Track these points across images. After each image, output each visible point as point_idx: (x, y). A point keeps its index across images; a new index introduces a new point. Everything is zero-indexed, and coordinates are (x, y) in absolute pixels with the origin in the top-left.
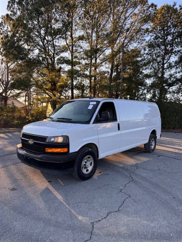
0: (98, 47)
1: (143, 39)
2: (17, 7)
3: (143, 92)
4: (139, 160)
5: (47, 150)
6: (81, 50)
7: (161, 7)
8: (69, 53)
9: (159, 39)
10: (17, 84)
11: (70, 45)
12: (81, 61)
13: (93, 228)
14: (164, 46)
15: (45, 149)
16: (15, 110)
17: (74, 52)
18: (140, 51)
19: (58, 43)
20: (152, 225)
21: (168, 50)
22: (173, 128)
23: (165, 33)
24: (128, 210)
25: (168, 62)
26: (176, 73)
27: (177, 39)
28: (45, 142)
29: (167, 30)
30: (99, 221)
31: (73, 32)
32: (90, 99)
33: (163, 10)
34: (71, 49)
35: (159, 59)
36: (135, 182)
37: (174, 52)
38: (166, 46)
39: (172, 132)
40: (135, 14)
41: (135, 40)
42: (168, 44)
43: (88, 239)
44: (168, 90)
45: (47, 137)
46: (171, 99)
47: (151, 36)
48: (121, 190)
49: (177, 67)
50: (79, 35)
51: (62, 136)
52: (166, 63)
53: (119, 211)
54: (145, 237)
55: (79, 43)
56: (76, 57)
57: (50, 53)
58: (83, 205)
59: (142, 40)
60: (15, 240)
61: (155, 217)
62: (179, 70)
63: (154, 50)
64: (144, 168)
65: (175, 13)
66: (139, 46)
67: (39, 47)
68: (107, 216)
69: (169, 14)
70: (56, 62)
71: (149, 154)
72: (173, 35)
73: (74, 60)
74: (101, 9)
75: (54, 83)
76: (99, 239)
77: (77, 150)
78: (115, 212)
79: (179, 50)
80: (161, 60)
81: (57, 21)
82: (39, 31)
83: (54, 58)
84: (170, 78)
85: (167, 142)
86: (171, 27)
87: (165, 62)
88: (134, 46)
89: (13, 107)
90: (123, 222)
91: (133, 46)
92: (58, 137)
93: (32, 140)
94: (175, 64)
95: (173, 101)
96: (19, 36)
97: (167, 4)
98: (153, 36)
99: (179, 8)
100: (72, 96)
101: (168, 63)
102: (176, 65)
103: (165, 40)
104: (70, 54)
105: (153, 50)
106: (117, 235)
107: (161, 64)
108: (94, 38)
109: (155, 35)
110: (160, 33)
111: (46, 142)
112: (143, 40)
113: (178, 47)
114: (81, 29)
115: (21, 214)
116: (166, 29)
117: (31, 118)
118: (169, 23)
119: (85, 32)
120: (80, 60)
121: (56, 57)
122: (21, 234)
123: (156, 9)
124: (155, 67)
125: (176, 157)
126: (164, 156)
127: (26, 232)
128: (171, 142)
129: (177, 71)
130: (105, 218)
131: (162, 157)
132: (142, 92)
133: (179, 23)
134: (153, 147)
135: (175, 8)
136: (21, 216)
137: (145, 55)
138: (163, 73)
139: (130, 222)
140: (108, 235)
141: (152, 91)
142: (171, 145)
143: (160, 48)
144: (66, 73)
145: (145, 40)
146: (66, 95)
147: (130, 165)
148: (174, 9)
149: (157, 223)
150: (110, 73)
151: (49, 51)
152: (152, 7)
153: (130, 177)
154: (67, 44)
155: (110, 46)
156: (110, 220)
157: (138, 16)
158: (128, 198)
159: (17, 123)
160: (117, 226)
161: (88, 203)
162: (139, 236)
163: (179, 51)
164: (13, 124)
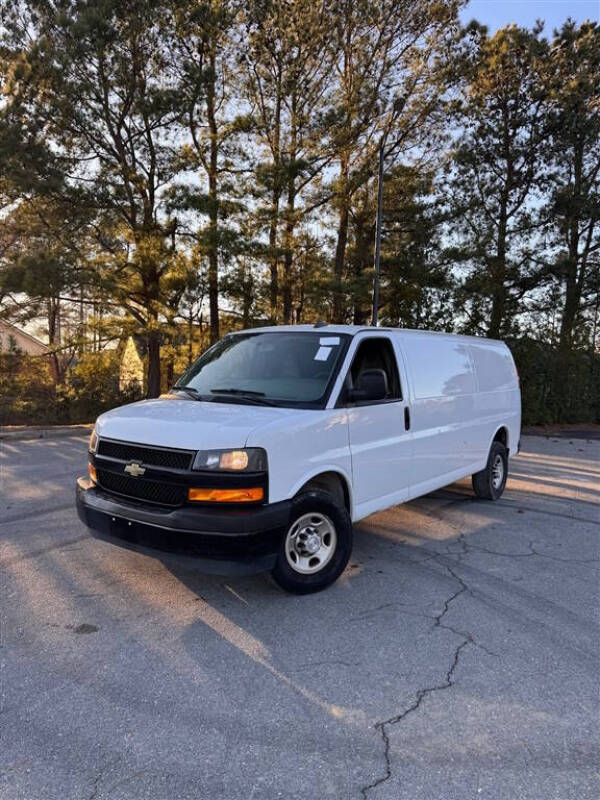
0: (298, 157)
1: (444, 134)
2: (27, 13)
3: (442, 306)
4: (463, 524)
5: (195, 495)
6: (246, 165)
7: (499, 32)
8: (202, 175)
9: (491, 137)
10: (29, 275)
11: (207, 148)
12: (243, 201)
13: (387, 742)
14: (505, 161)
15: (188, 492)
16: (18, 364)
17: (220, 171)
18: (431, 175)
19: (167, 139)
20: (565, 723)
21: (519, 173)
22: (536, 422)
23: (510, 117)
24: (478, 680)
25: (519, 210)
26: (544, 246)
27: (547, 138)
28: (186, 468)
29: (515, 107)
30: (400, 717)
31: (217, 104)
32: (316, 327)
33: (504, 45)
34: (209, 160)
35: (490, 201)
36: (475, 595)
37: (537, 180)
38: (512, 159)
39: (539, 435)
40: (417, 54)
41: (418, 137)
42: (518, 153)
43: (381, 777)
44: (520, 301)
45: (191, 453)
46: (528, 330)
47: (467, 127)
48: (438, 619)
49: (546, 229)
50: (236, 115)
51: (245, 449)
52: (511, 214)
53: (450, 685)
54: (555, 762)
55: (237, 140)
56: (228, 188)
57: (138, 173)
58: (331, 672)
59: (437, 138)
60: (148, 793)
61: (567, 700)
62: (551, 237)
63: (476, 172)
64: (488, 549)
65: (541, 54)
66: (429, 156)
67: (101, 151)
68: (418, 703)
69: (523, 58)
70: (157, 201)
71: (489, 506)
72: (533, 124)
73: (222, 197)
74: (311, 31)
75: (151, 274)
76: (416, 773)
77: (290, 495)
78: (439, 688)
79: (552, 172)
80: (497, 204)
81: (162, 64)
82: (103, 96)
83: (152, 190)
84: (525, 263)
85: (533, 466)
86: (528, 98)
87: (508, 211)
88: (415, 157)
89: (13, 353)
90: (473, 718)
91: (411, 156)
92: (230, 451)
93: (140, 462)
94: (540, 218)
95: (534, 337)
96: (37, 110)
97: (515, 26)
98: (471, 125)
99: (551, 41)
100: (212, 315)
101: (519, 213)
102: (543, 220)
103: (508, 140)
104: (207, 176)
105: (472, 171)
106: (467, 761)
107: (498, 218)
108: (285, 128)
109: (478, 124)
110: (493, 117)
111: (192, 470)
112: (441, 137)
113: (549, 165)
114: (243, 96)
115: (136, 708)
116: (511, 105)
117: (72, 392)
118: (522, 85)
119: (257, 106)
120: (241, 197)
121: (159, 185)
122: (161, 773)
123: (484, 38)
124: (480, 225)
125: (574, 512)
126: (536, 511)
127: (173, 764)
128: (545, 467)
129: (548, 242)
130: (413, 708)
131: (530, 514)
132: (439, 305)
133: (554, 86)
134: (498, 482)
135: (539, 40)
136: (141, 715)
137: (446, 187)
138: (503, 247)
139: (496, 717)
140: (440, 762)
141: (468, 304)
142: (546, 475)
143: (492, 164)
144: (192, 239)
145: (448, 137)
146: (191, 313)
147: (440, 542)
148: (537, 42)
149: (579, 718)
150: (336, 244)
151: (134, 165)
152: (474, 34)
153: (451, 579)
154: (196, 144)
155: (337, 152)
156: (432, 713)
157: (426, 60)
158: (466, 643)
159: (24, 407)
160: (461, 733)
161: (348, 665)
162: (536, 759)
163: (552, 177)
164: (12, 412)
